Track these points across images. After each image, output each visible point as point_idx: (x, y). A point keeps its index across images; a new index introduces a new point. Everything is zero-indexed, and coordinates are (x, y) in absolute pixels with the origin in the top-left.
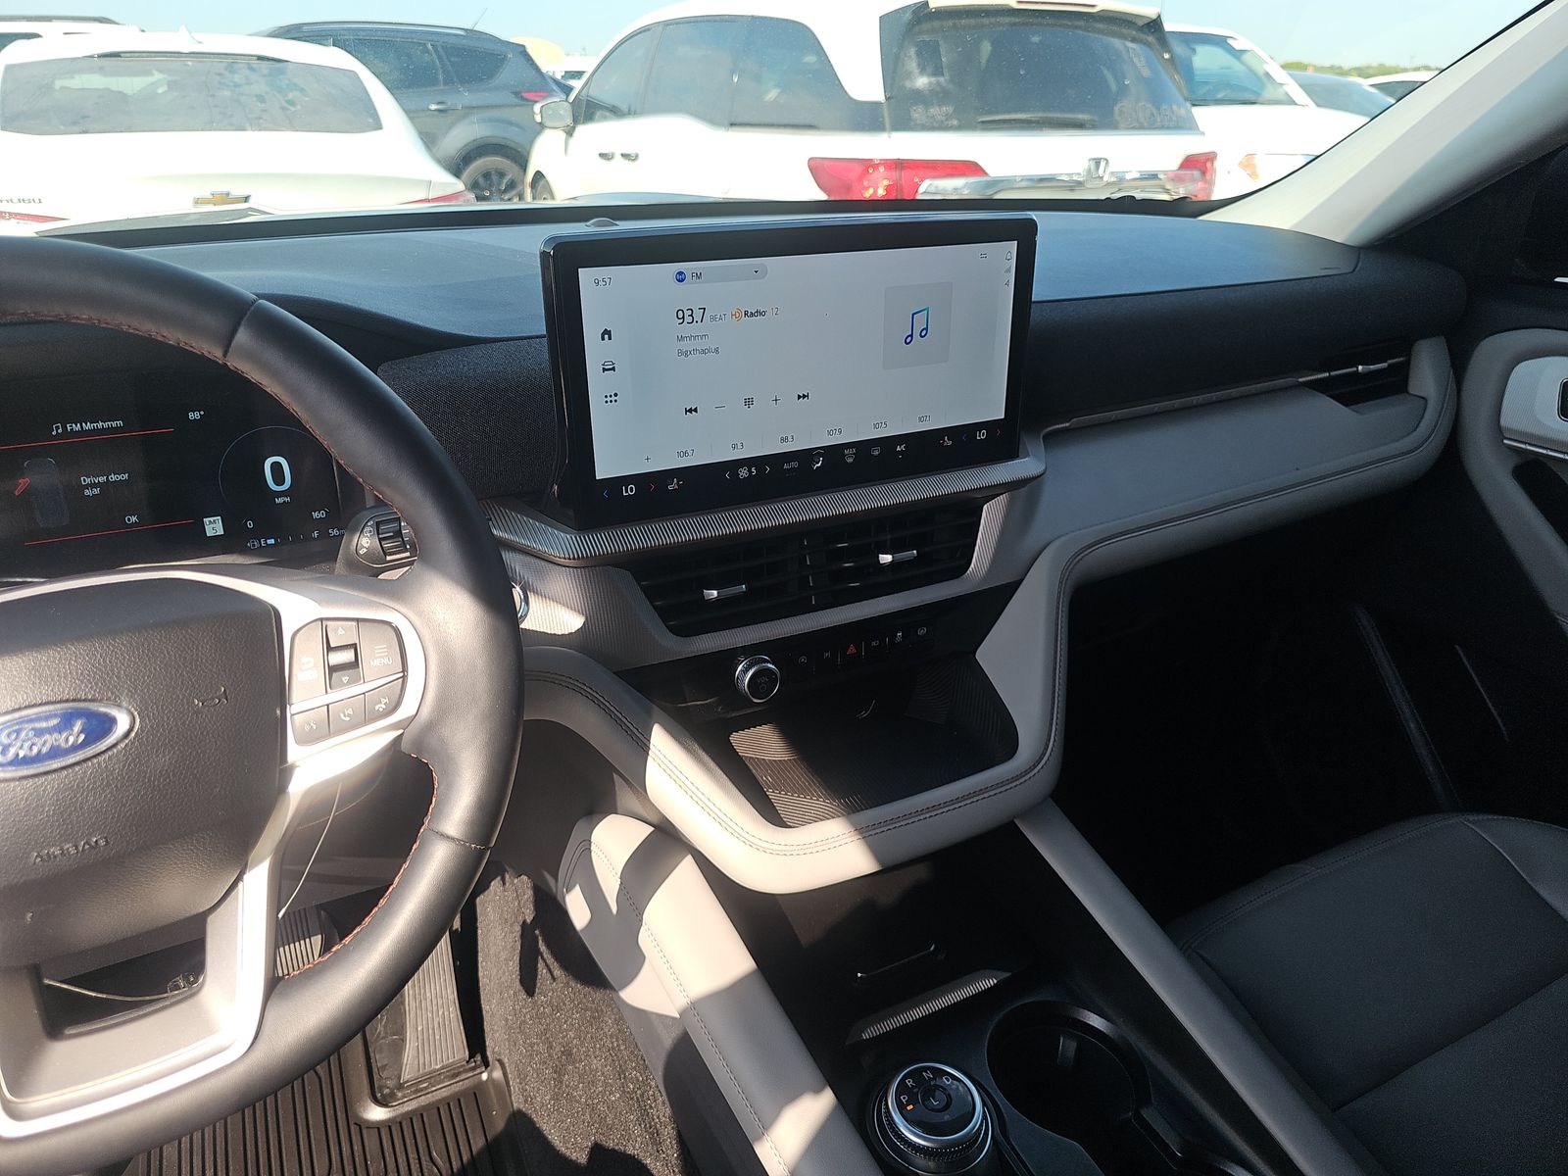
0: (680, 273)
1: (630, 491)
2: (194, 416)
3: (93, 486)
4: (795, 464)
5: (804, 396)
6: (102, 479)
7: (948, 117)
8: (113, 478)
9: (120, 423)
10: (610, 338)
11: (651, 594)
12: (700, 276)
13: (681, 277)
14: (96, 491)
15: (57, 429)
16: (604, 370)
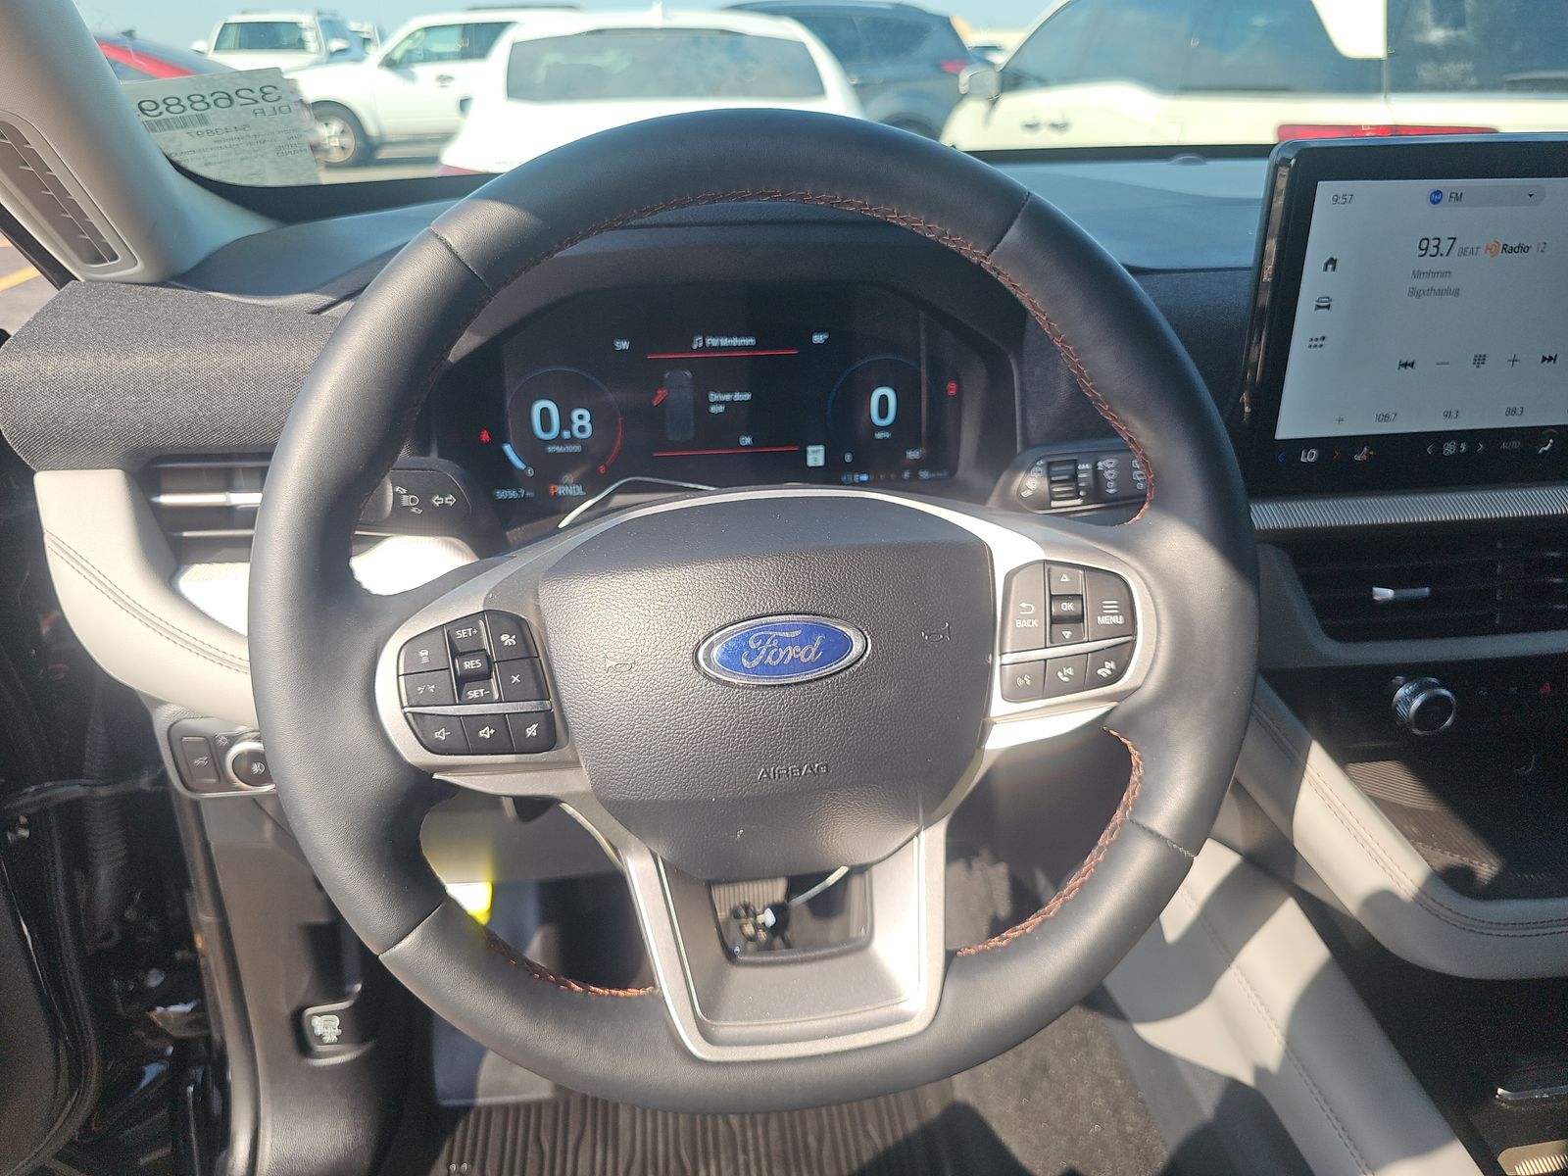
0: (1438, 193)
1: (1309, 457)
2: (818, 339)
3: (719, 403)
4: (1516, 444)
5: (1551, 359)
6: (727, 397)
7: (1466, 74)
8: (738, 396)
9: (750, 341)
10: (1334, 269)
11: (1309, 583)
12: (1458, 197)
13: (1436, 198)
14: (721, 409)
15: (697, 343)
16: (1318, 307)
